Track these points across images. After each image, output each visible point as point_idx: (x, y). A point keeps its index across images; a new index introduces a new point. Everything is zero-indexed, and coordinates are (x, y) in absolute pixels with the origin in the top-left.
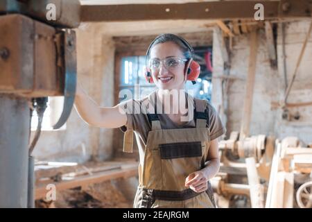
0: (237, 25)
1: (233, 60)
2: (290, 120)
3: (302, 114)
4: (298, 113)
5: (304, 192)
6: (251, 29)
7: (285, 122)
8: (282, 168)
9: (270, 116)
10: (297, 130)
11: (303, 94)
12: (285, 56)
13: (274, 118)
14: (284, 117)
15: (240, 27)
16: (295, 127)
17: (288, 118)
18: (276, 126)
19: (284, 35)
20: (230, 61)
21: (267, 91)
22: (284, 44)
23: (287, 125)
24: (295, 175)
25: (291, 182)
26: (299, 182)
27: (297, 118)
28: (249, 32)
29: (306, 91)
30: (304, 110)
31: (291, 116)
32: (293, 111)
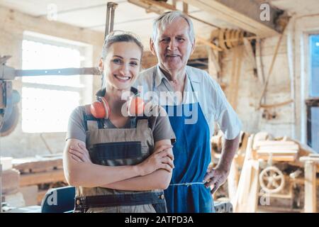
0: (224, 41)
1: (224, 69)
2: (269, 119)
3: (278, 113)
4: (275, 113)
5: (265, 176)
6: (234, 44)
7: (264, 120)
8: (252, 157)
9: (255, 116)
10: (274, 127)
11: (278, 97)
12: (262, 66)
13: (258, 117)
14: (264, 116)
15: (225, 43)
16: (273, 124)
17: (267, 117)
18: (260, 124)
19: (261, 49)
20: (222, 70)
21: (252, 95)
22: (261, 55)
23: (267, 123)
24: (260, 163)
25: (257, 168)
26: (262, 167)
27: (274, 117)
28: (233, 46)
29: (281, 94)
30: (280, 110)
31: (269, 115)
32: (272, 111)
